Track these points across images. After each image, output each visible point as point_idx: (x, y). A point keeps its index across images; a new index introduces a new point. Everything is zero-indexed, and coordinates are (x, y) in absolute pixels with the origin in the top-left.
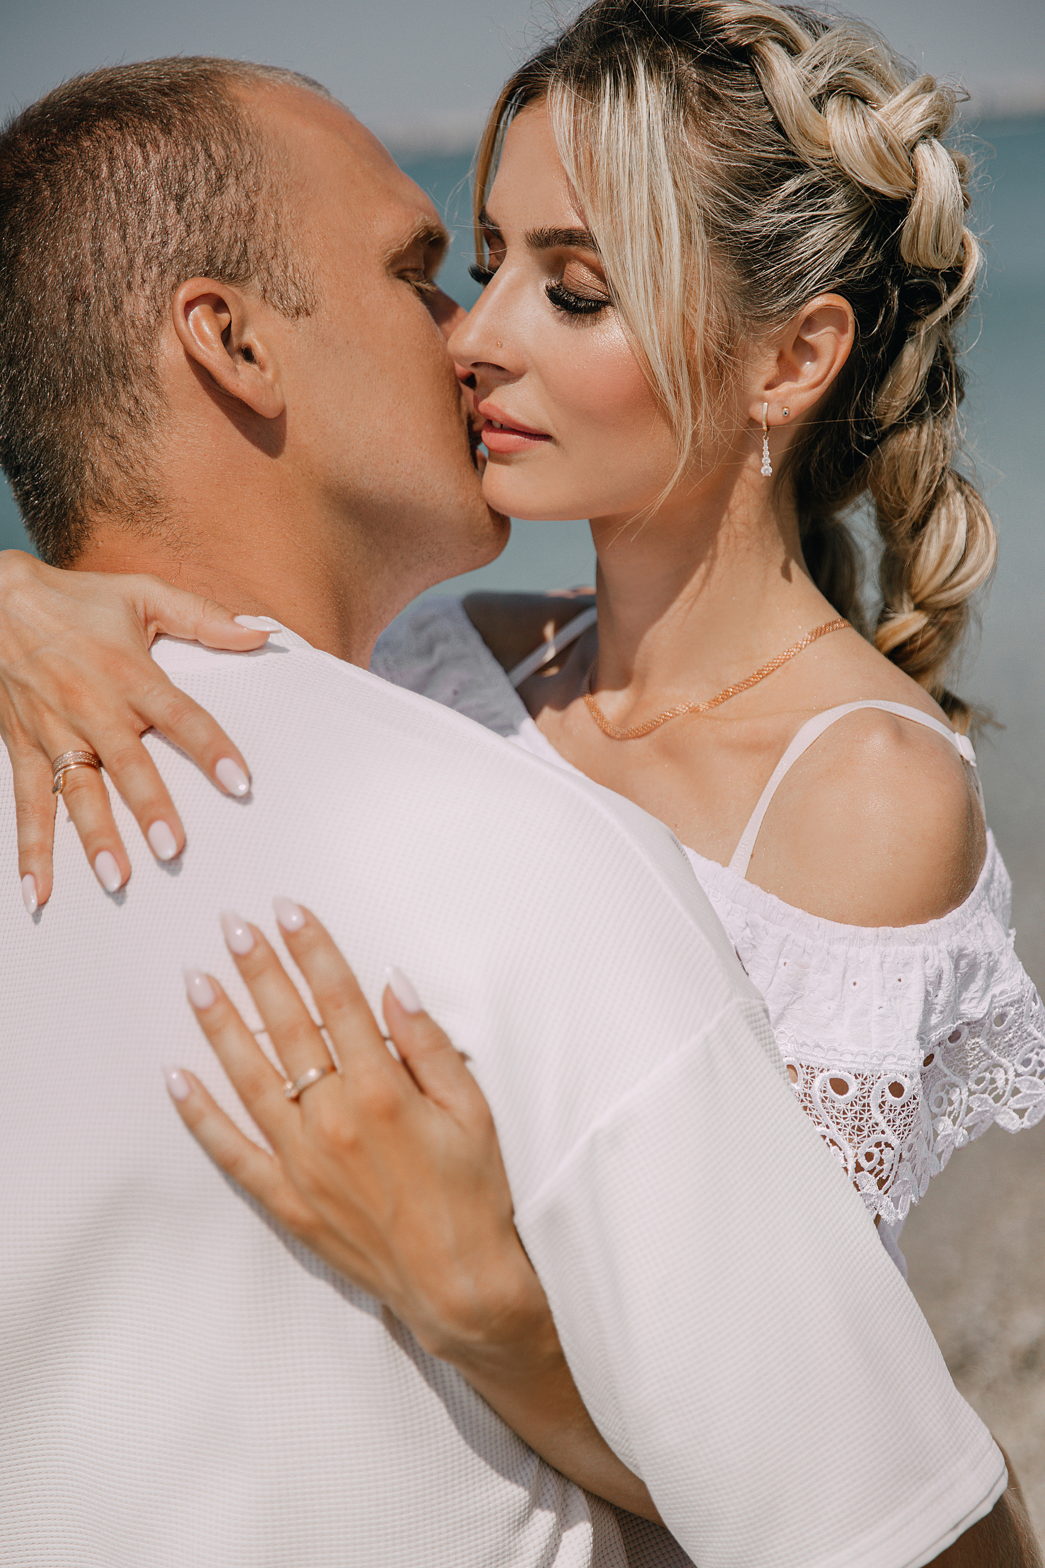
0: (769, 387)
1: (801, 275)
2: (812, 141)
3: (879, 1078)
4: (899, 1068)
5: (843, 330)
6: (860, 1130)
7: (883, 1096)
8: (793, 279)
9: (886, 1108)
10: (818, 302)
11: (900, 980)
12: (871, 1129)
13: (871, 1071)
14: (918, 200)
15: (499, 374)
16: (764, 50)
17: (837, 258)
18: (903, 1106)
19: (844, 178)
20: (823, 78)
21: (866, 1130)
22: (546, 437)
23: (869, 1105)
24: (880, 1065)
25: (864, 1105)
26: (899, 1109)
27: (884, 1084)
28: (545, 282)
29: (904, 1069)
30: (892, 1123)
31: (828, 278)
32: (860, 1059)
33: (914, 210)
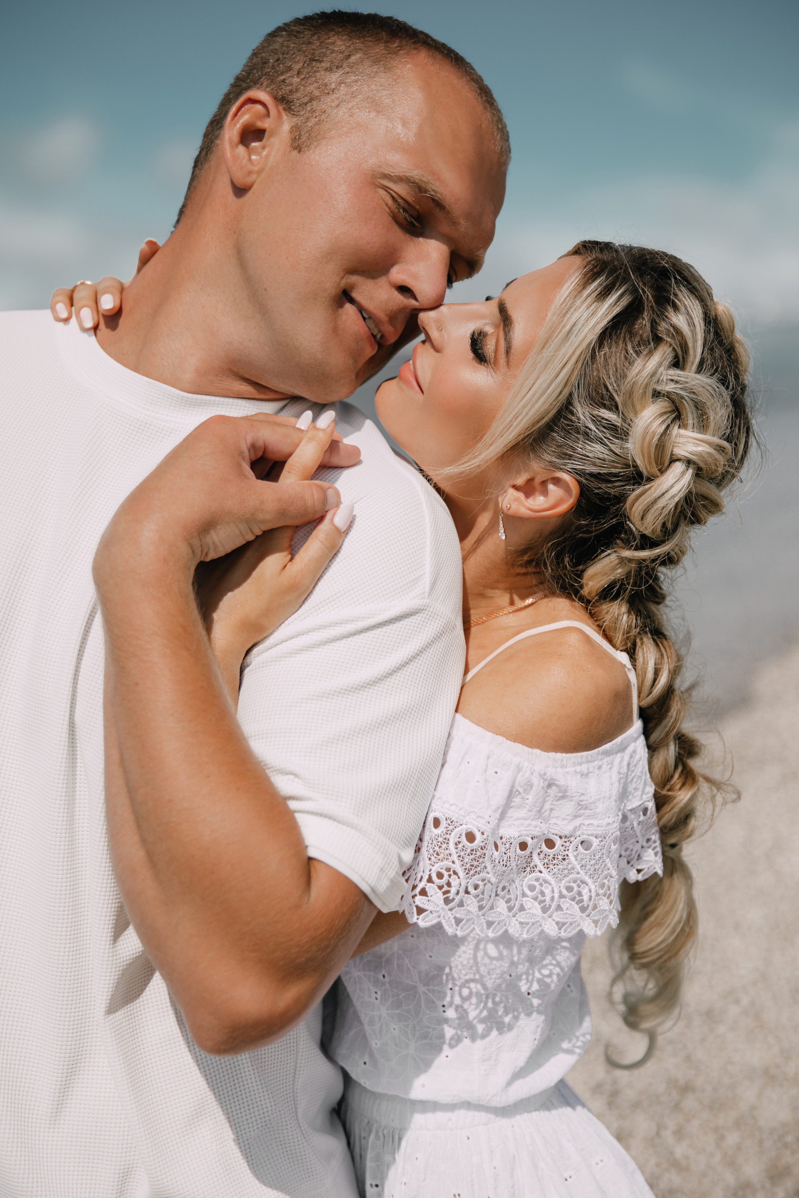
3: (461, 825)
4: (476, 824)
6: (438, 854)
7: (459, 838)
9: (460, 846)
11: (496, 773)
12: (446, 856)
13: (458, 818)
18: (472, 850)
21: (442, 855)
23: (448, 840)
24: (464, 817)
25: (445, 839)
26: (469, 850)
27: (462, 830)
29: (480, 825)
30: (461, 859)
32: (453, 808)
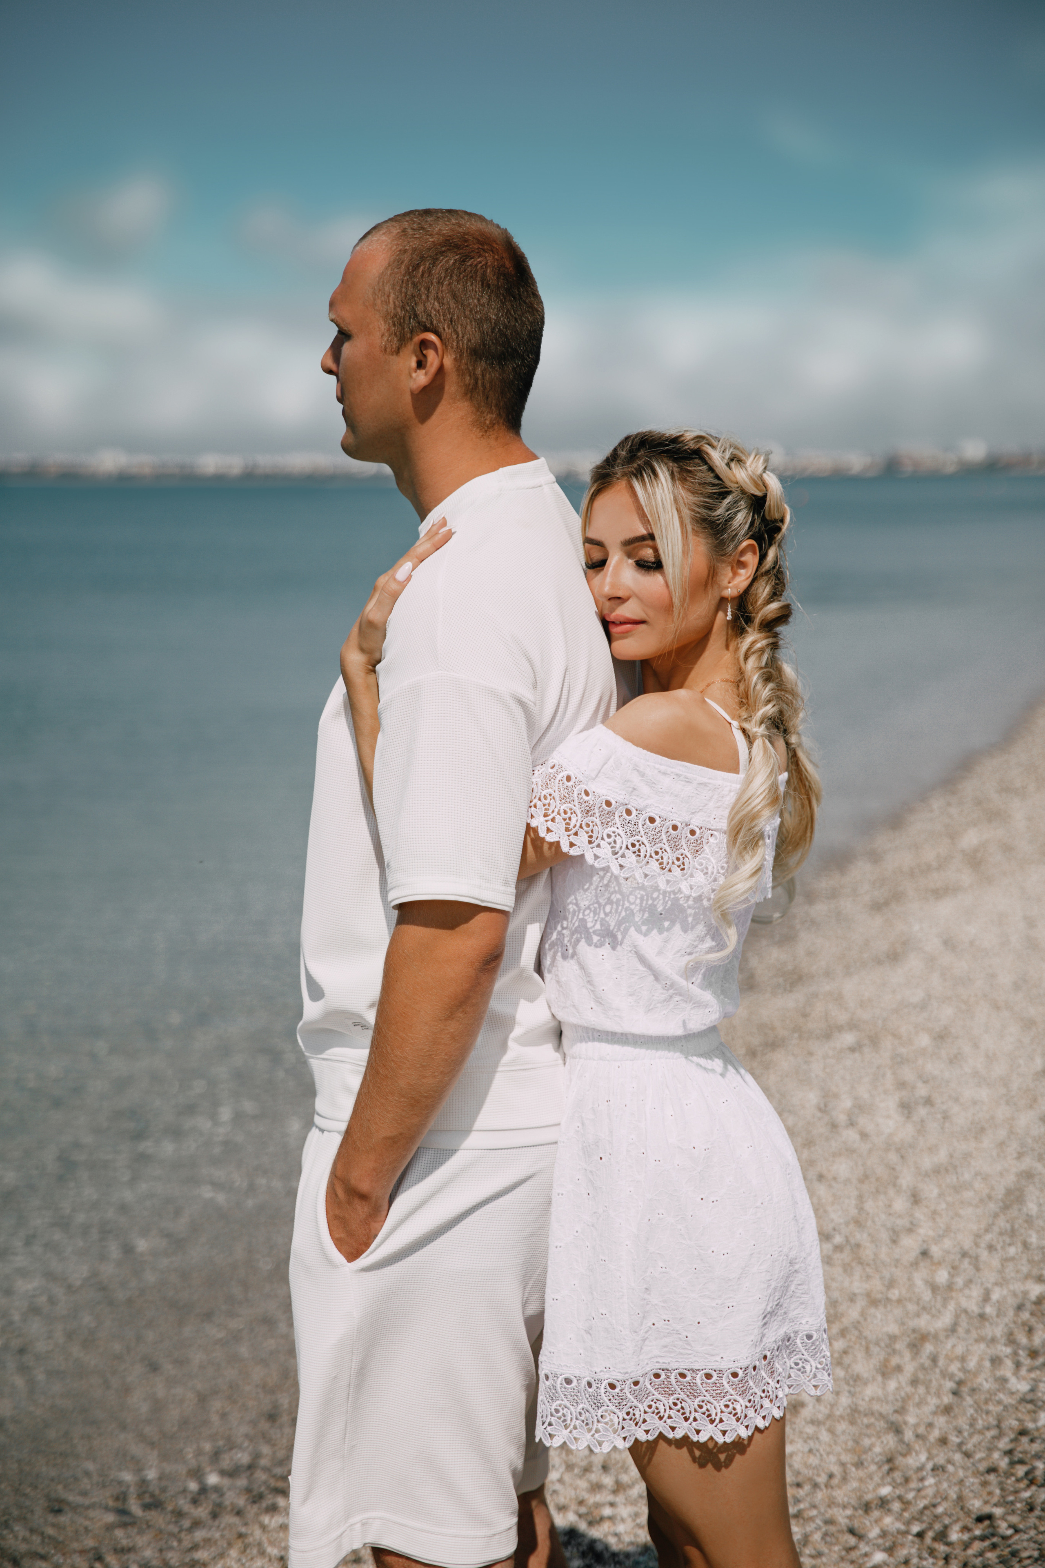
0: (729, 583)
1: (736, 535)
2: (732, 482)
5: (755, 553)
8: (733, 537)
10: (744, 544)
14: (768, 495)
15: (619, 601)
16: (704, 448)
17: (747, 526)
19: (743, 492)
20: (728, 455)
22: (643, 622)
28: (631, 561)
31: (744, 535)
33: (768, 499)
